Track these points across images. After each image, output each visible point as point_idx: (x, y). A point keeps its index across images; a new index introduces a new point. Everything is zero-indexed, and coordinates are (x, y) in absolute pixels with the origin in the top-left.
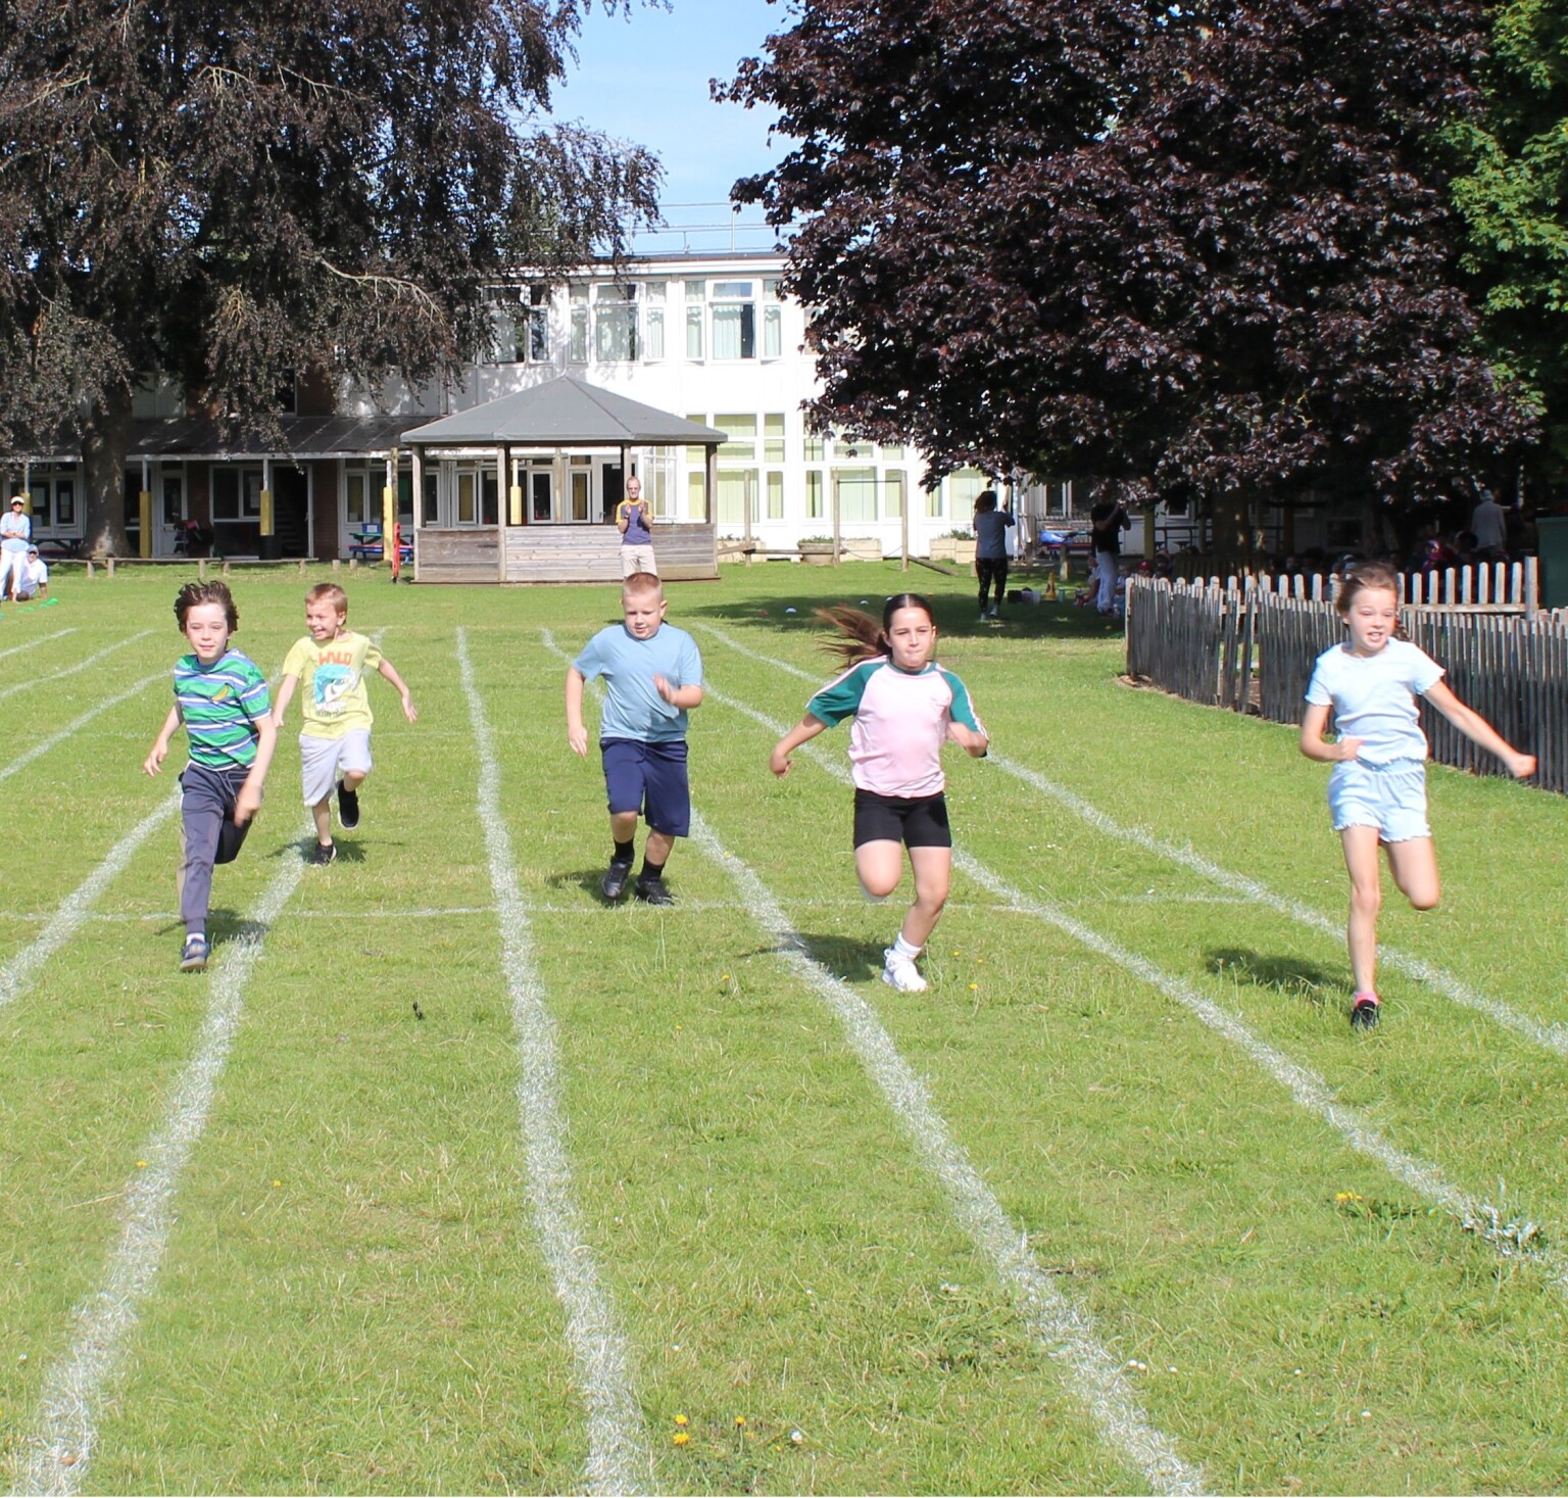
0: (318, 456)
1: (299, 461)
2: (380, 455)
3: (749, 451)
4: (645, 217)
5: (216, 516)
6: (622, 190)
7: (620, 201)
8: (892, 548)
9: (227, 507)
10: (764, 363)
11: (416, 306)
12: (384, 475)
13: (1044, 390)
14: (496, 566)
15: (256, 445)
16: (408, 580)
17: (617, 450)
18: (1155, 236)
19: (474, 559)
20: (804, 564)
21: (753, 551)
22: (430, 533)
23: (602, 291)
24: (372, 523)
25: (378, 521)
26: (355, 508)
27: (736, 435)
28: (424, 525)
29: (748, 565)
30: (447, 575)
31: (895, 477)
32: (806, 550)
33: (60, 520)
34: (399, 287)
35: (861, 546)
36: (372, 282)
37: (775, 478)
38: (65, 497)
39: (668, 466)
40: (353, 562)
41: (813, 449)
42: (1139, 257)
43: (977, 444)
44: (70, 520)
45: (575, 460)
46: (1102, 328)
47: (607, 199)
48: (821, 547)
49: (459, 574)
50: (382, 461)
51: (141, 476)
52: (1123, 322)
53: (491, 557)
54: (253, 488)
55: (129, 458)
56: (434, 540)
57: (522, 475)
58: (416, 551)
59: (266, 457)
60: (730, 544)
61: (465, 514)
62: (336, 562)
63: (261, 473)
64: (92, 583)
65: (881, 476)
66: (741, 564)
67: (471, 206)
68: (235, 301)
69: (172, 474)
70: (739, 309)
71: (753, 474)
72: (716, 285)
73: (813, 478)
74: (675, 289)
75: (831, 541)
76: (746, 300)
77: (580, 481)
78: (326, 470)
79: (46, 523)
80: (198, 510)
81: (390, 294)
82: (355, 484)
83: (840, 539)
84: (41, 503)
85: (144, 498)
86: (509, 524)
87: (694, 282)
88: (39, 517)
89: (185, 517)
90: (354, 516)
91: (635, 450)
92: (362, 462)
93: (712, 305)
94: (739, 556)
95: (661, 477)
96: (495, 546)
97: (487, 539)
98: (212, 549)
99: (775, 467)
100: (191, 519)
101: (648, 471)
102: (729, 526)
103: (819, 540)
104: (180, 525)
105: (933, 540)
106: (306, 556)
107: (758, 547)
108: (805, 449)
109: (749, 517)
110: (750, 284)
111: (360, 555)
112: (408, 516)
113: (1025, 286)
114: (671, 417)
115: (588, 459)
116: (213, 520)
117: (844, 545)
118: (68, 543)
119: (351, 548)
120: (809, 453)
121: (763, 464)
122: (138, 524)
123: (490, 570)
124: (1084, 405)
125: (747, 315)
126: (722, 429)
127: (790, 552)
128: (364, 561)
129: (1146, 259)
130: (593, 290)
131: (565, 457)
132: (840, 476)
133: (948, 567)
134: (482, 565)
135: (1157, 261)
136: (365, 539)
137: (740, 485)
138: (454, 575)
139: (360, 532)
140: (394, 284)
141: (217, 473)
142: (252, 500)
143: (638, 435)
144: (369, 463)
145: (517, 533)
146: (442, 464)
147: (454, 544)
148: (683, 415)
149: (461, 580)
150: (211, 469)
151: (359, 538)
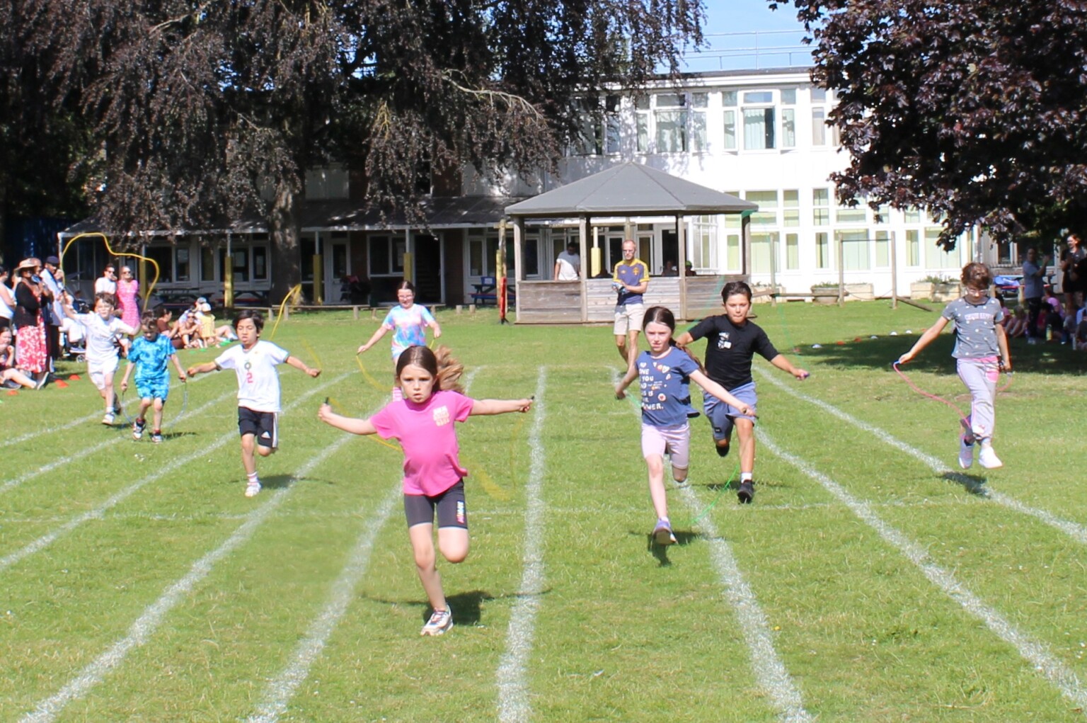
0: (447, 226)
1: (435, 231)
2: (494, 225)
3: (772, 220)
4: (693, 42)
5: (372, 272)
6: (674, 20)
7: (674, 31)
8: (883, 290)
9: (380, 266)
10: (783, 152)
11: (524, 116)
12: (497, 241)
14: (579, 310)
15: (401, 218)
16: (512, 321)
17: (672, 219)
19: (563, 305)
20: (815, 303)
21: (778, 295)
22: (528, 285)
23: (661, 102)
24: (488, 277)
25: (493, 275)
26: (476, 265)
27: (764, 208)
28: (524, 278)
29: (773, 305)
30: (541, 317)
31: (882, 237)
32: (818, 293)
33: (256, 276)
34: (511, 101)
35: (858, 289)
36: (488, 95)
37: (792, 239)
38: (259, 259)
39: (712, 231)
40: (472, 307)
41: (820, 217)
44: (264, 276)
45: (641, 227)
47: (664, 28)
48: (828, 291)
49: (551, 317)
50: (496, 231)
51: (313, 244)
53: (575, 303)
54: (399, 251)
55: (304, 230)
56: (531, 290)
57: (601, 239)
58: (518, 298)
59: (407, 228)
60: (760, 290)
62: (459, 307)
63: (404, 240)
64: (272, 325)
65: (872, 236)
66: (769, 303)
67: (561, 37)
68: (381, 113)
69: (339, 241)
70: (763, 114)
71: (776, 236)
72: (746, 94)
73: (821, 239)
74: (715, 99)
75: (837, 286)
76: (768, 105)
77: (645, 244)
78: (454, 238)
79: (246, 279)
80: (359, 268)
81: (501, 106)
82: (476, 247)
83: (844, 284)
84: (241, 264)
85: (316, 259)
87: (728, 93)
88: (240, 275)
89: (349, 273)
90: (476, 271)
91: (687, 219)
92: (480, 231)
93: (743, 109)
94: (766, 299)
95: (706, 239)
96: (578, 294)
97: (573, 289)
98: (369, 297)
99: (791, 231)
100: (353, 275)
101: (697, 235)
102: (759, 276)
103: (828, 286)
104: (344, 279)
105: (913, 284)
106: (437, 303)
107: (781, 292)
108: (815, 217)
109: (774, 270)
110: (771, 93)
111: (479, 301)
114: (713, 193)
115: (650, 227)
116: (370, 276)
117: (847, 289)
118: (261, 294)
119: (473, 296)
120: (817, 220)
121: (783, 229)
122: (311, 279)
123: (576, 313)
125: (769, 116)
126: (755, 203)
127: (806, 295)
128: (483, 305)
130: (654, 99)
131: (633, 225)
132: (843, 238)
133: (928, 306)
134: (568, 309)
136: (484, 289)
137: (766, 245)
138: (546, 317)
139: (480, 283)
140: (506, 97)
141: (373, 240)
142: (399, 260)
143: (688, 206)
144: (487, 232)
145: (595, 284)
146: (541, 231)
147: (547, 293)
148: (722, 190)
149: (553, 321)
150: (368, 237)
151: (479, 287)
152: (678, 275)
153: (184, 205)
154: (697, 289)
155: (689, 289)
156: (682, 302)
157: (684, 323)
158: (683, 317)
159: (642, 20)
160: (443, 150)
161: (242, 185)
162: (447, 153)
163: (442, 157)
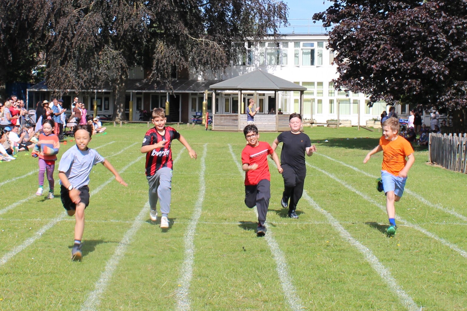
0: (183, 92)
2: (202, 92)
3: (312, 94)
8: (355, 123)
10: (317, 67)
11: (215, 49)
12: (203, 98)
13: (404, 78)
14: (237, 126)
15: (165, 88)
16: (211, 130)
17: (274, 92)
18: (437, 34)
19: (230, 124)
20: (328, 127)
21: (313, 123)
22: (217, 116)
23: (269, 45)
24: (199, 112)
25: (200, 111)
26: (194, 107)
27: (309, 89)
28: (216, 113)
29: (311, 127)
30: (222, 128)
31: (355, 102)
32: (329, 123)
33: (105, 109)
34: (211, 43)
35: (345, 122)
36: (202, 41)
37: (320, 102)
38: (107, 102)
39: (288, 97)
40: (193, 124)
41: (331, 93)
42: (432, 40)
43: (384, 93)
44: (108, 109)
45: (260, 95)
46: (421, 61)
47: (272, 17)
48: (333, 122)
49: (226, 128)
50: (203, 94)
51: (130, 96)
52: (427, 59)
53: (235, 123)
54: (164, 101)
55: (127, 91)
56: (219, 118)
57: (244, 99)
59: (168, 92)
60: (306, 121)
61: (227, 111)
62: (188, 124)
63: (166, 96)
64: (116, 128)
65: (352, 101)
67: (232, 19)
68: (161, 46)
69: (139, 96)
70: (310, 51)
71: (314, 100)
72: (303, 43)
73: (331, 102)
74: (291, 45)
75: (336, 120)
76: (312, 48)
77: (261, 101)
78: (186, 96)
79: (101, 110)
80: (147, 107)
81: (207, 44)
82: (194, 100)
83: (339, 120)
84: (99, 104)
85: (131, 103)
86: (241, 114)
87: (296, 43)
88: (99, 108)
89: (142, 109)
90: (194, 110)
91: (279, 92)
92: (196, 94)
93: (302, 49)
94: (309, 125)
95: (286, 100)
96: (237, 120)
97: (235, 118)
98: (150, 119)
99: (320, 98)
100: (144, 110)
101: (282, 99)
102: (306, 115)
103: (333, 120)
104: (141, 111)
105: (367, 121)
106: (178, 121)
107: (315, 122)
108: (329, 93)
109: (312, 113)
110: (313, 43)
112: (210, 110)
113: (399, 47)
114: (289, 83)
115: (264, 95)
117: (340, 122)
118: (107, 116)
119: (193, 119)
121: (316, 97)
122: (129, 111)
123: (236, 127)
124: (416, 83)
125: (312, 52)
126: (305, 87)
127: (324, 124)
128: (196, 123)
129: (435, 41)
130: (267, 44)
131: (257, 94)
132: (340, 102)
133: (371, 129)
134: (233, 125)
135: (438, 42)
136: (197, 117)
137: (310, 103)
138: (224, 128)
139: (195, 115)
140: (209, 42)
141: (153, 96)
142: (163, 104)
143: (280, 88)
144: (198, 94)
145: (244, 116)
146: (220, 95)
147: (225, 119)
148: (293, 82)
149: (226, 130)
150: (151, 95)
151: (195, 116)
152: (275, 114)
153: (82, 79)
154: (282, 119)
155: (279, 119)
156: (276, 124)
157: (277, 132)
158: (277, 130)
159: (264, 13)
160: (183, 62)
161: (105, 73)
162: (184, 63)
163: (182, 64)
